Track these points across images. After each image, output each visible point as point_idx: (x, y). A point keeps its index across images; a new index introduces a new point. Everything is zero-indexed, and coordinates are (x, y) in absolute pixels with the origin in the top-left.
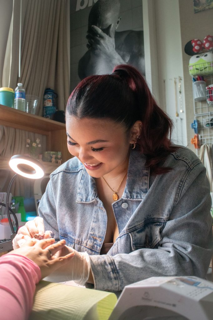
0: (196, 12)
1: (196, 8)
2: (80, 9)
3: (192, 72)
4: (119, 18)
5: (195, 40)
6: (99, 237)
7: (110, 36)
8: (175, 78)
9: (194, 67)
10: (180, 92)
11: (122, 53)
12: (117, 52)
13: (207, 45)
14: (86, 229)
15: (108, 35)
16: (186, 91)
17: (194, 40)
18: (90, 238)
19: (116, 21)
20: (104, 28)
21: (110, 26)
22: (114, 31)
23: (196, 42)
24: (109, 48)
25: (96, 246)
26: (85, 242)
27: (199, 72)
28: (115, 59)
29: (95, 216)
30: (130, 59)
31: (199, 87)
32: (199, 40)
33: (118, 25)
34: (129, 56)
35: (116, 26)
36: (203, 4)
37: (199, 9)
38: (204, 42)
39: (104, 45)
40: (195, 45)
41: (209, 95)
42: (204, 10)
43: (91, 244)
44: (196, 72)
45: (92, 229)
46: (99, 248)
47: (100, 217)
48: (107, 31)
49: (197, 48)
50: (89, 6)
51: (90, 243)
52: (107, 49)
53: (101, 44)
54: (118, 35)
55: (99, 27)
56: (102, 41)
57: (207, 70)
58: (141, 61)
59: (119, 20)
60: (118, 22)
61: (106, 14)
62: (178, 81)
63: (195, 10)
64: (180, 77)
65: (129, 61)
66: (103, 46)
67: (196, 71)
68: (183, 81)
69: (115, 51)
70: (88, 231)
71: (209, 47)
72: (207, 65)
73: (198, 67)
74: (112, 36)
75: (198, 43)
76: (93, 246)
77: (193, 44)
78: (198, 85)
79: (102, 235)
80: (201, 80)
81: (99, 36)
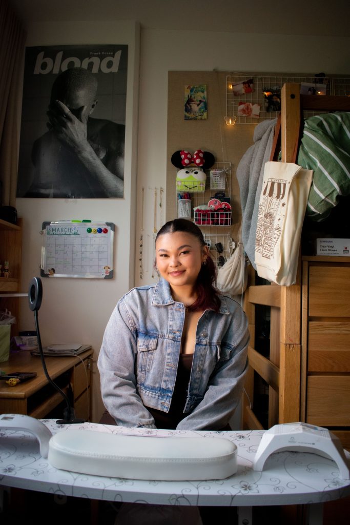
0: (187, 118)
1: (187, 115)
2: (40, 74)
3: (180, 188)
4: (95, 101)
5: (186, 152)
6: (178, 331)
7: (81, 121)
8: (156, 189)
9: (183, 183)
10: (160, 205)
11: (95, 145)
12: (89, 143)
13: (198, 161)
14: (165, 326)
15: (78, 119)
16: (167, 205)
17: (183, 151)
18: (170, 333)
19: (92, 104)
20: (73, 108)
21: (82, 108)
22: (87, 116)
23: (186, 155)
24: (79, 136)
25: (176, 337)
26: (167, 335)
27: (187, 190)
28: (86, 151)
29: (171, 317)
30: (105, 156)
31: (184, 205)
32: (189, 153)
33: (93, 109)
34: (105, 152)
35: (91, 110)
36: (195, 112)
37: (190, 116)
38: (195, 157)
39: (71, 129)
40: (185, 159)
41: (197, 218)
42: (195, 119)
43: (173, 336)
44: (184, 189)
45: (170, 326)
46: (179, 338)
47: (176, 317)
48: (77, 112)
49: (186, 161)
50: (54, 72)
51: (171, 336)
52: (76, 137)
53: (68, 126)
54: (91, 122)
55: (67, 106)
56: (69, 124)
57: (196, 190)
58: (120, 161)
59: (95, 103)
60: (93, 106)
61: (78, 91)
62: (158, 192)
63: (186, 117)
64: (161, 188)
65: (104, 158)
66: (71, 131)
67: (184, 187)
68: (165, 194)
69: (86, 141)
70: (167, 328)
71: (200, 164)
72: (196, 184)
73: (187, 184)
74: (83, 121)
75: (189, 156)
76: (174, 338)
77: (183, 156)
78: (184, 203)
79: (180, 329)
80: (187, 198)
81: (65, 116)
